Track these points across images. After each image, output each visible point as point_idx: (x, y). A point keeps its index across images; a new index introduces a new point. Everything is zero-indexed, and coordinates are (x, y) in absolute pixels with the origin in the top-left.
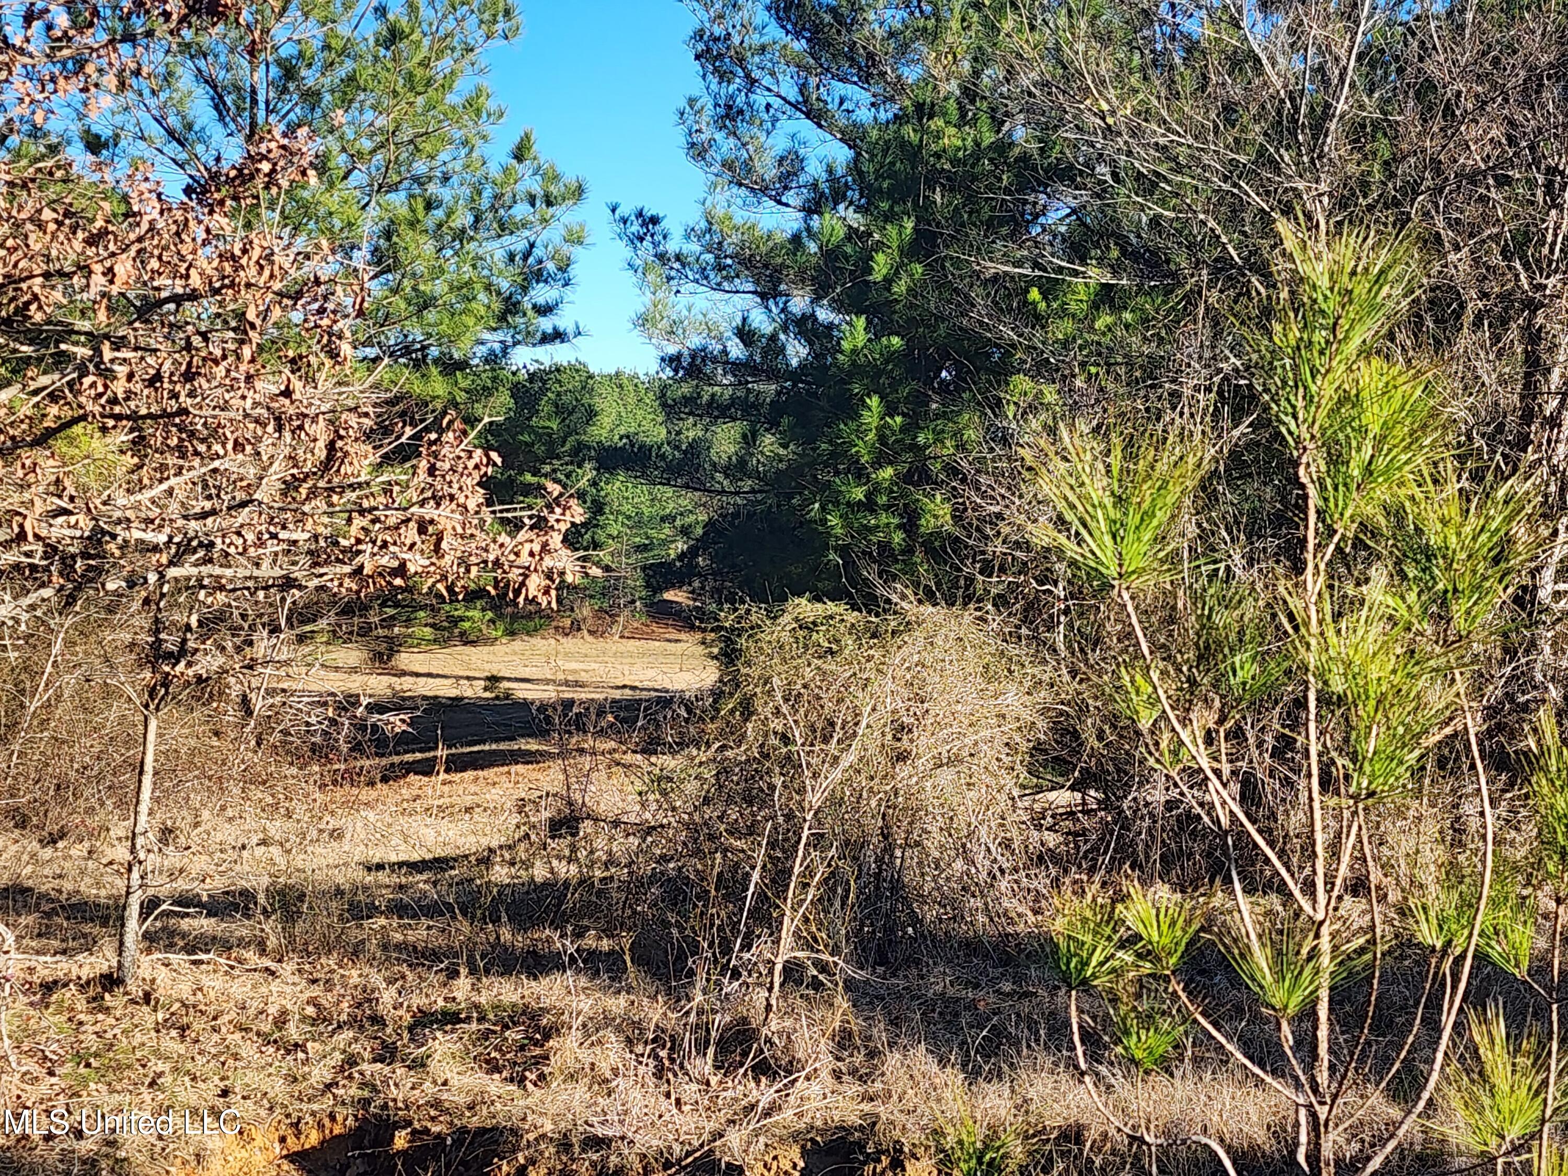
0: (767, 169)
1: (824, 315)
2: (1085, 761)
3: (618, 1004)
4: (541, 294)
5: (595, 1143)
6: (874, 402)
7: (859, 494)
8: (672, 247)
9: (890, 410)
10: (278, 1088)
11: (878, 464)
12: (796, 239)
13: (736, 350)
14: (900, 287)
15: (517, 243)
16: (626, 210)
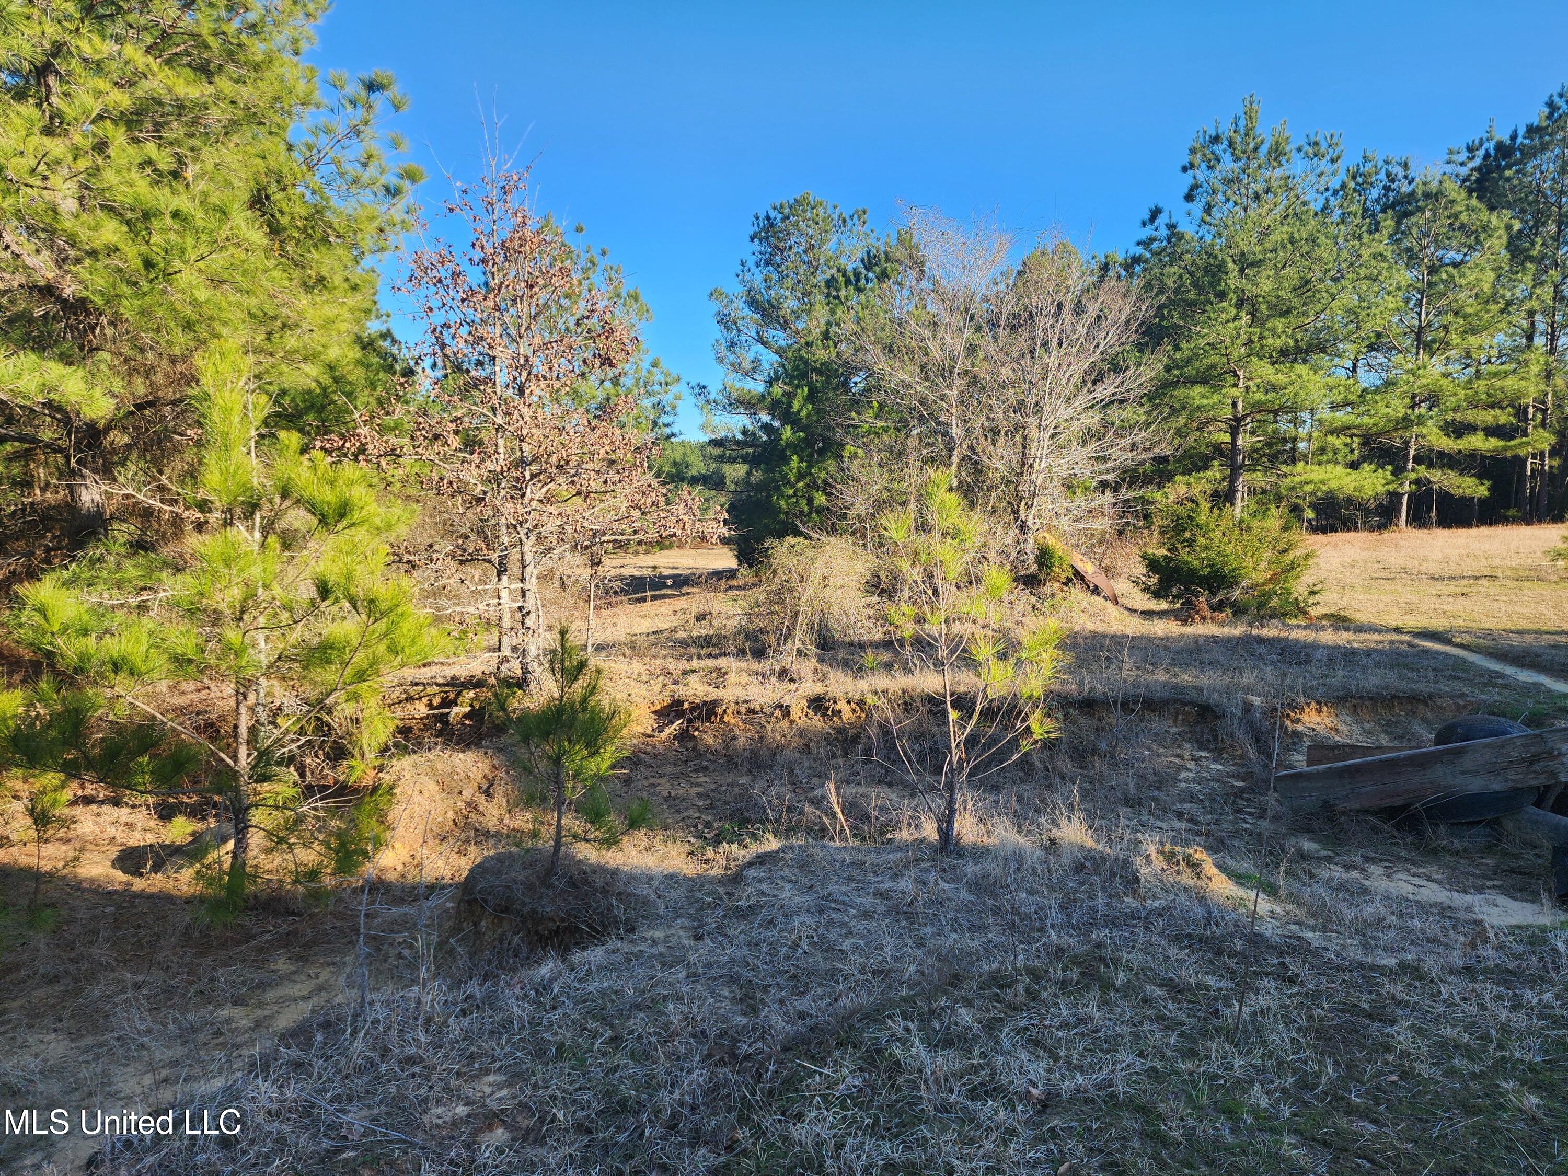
0: (747, 365)
1: (776, 424)
2: (883, 585)
3: (744, 665)
4: (665, 419)
5: (746, 702)
6: (795, 458)
7: (791, 492)
8: (712, 397)
9: (801, 461)
10: (646, 694)
11: (798, 481)
12: (763, 396)
13: (739, 437)
14: (804, 413)
15: (654, 400)
16: (693, 384)
